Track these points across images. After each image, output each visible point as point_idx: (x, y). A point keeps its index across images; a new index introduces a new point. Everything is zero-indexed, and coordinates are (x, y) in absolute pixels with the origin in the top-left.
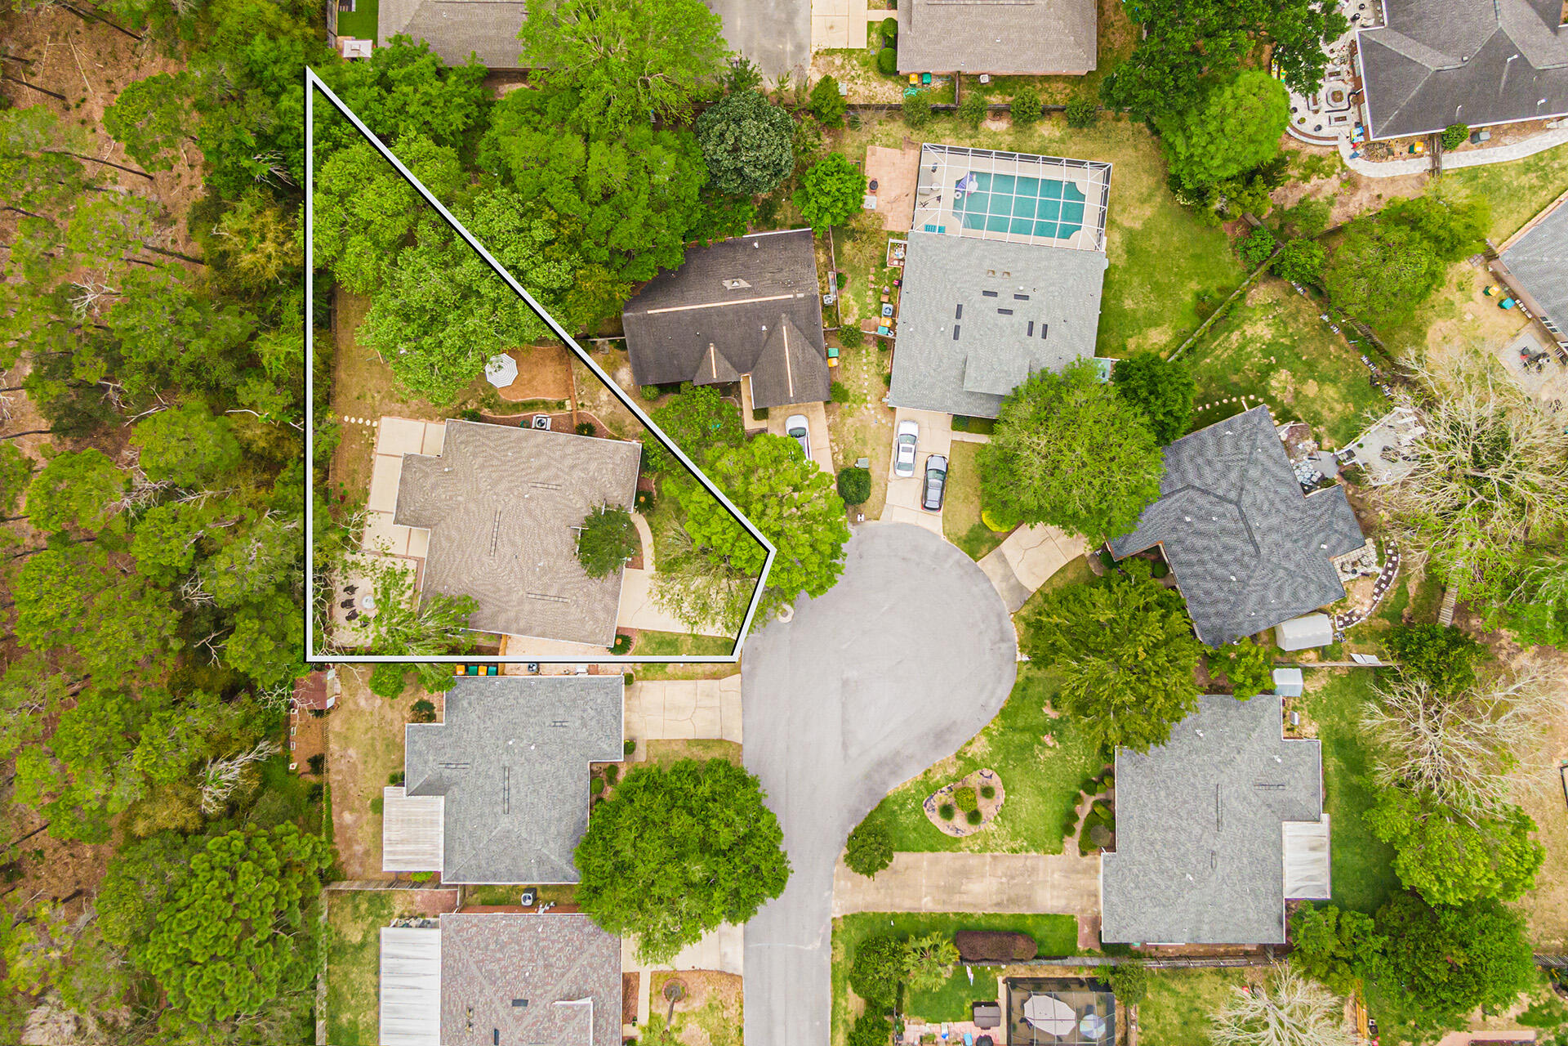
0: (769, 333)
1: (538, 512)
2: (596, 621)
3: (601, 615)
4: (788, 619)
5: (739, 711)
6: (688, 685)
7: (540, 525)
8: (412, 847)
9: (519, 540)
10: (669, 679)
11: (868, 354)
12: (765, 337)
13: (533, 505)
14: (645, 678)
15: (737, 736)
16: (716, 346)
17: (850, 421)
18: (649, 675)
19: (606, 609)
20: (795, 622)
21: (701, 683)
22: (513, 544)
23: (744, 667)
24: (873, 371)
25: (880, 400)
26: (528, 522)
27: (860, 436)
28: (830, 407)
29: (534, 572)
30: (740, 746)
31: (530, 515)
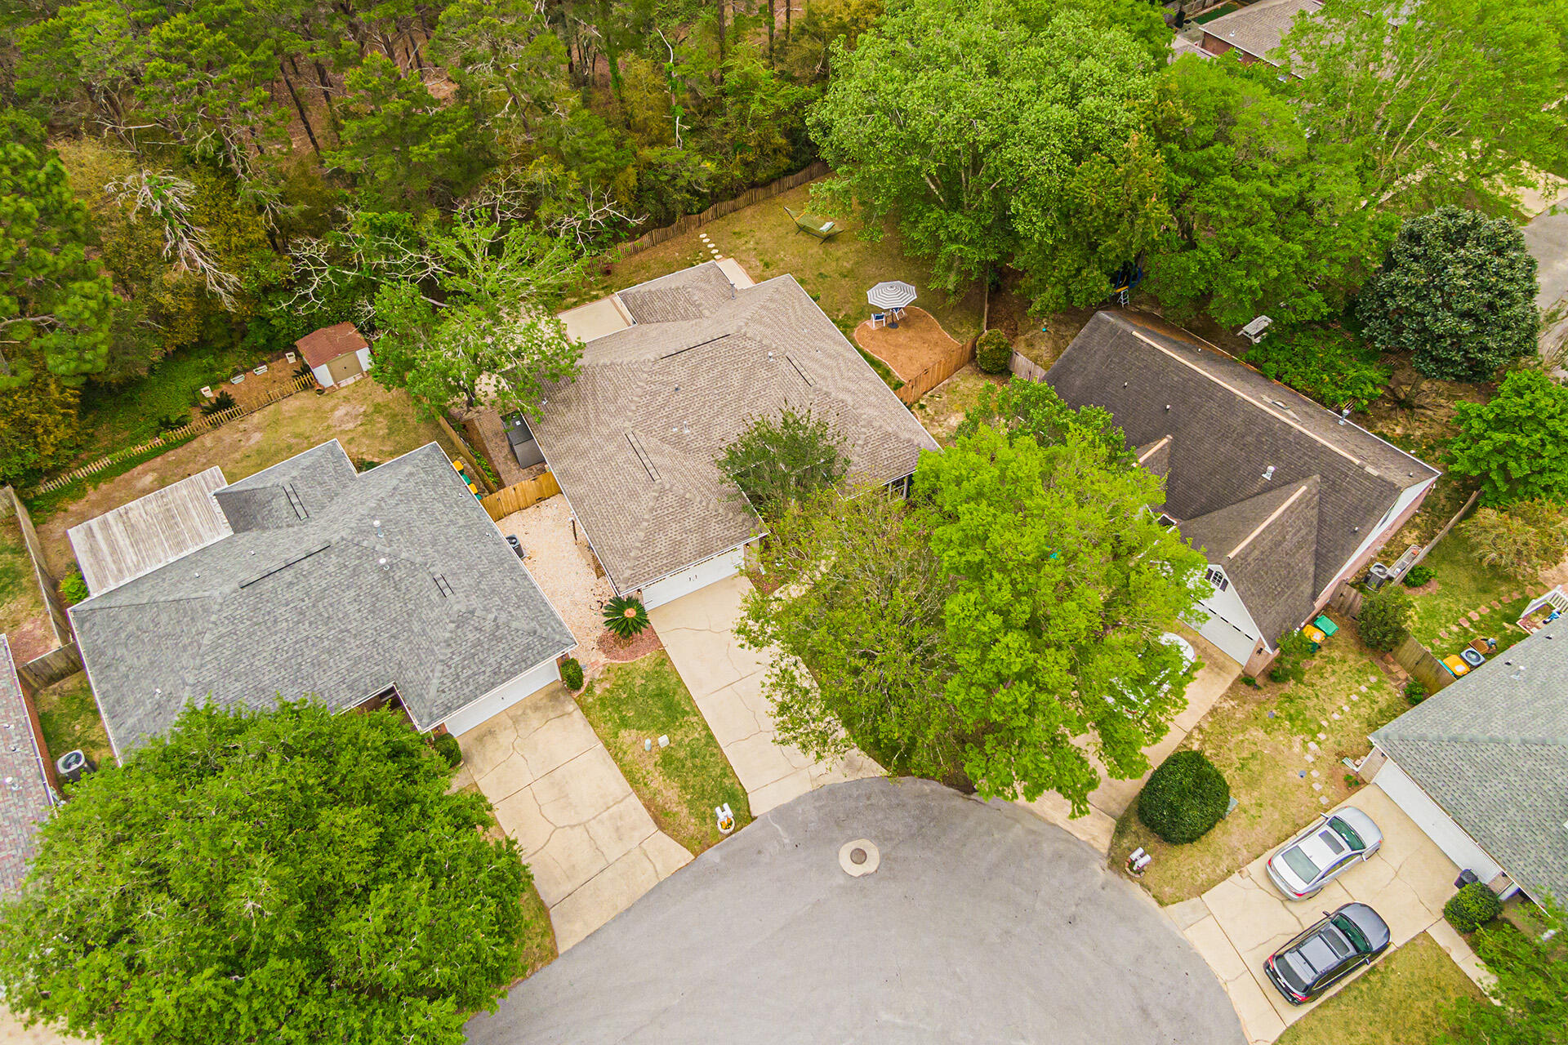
0: (1269, 488)
1: (757, 386)
2: (648, 542)
3: (662, 544)
4: (856, 870)
5: (623, 903)
6: (616, 783)
7: (739, 399)
8: (123, 541)
9: (702, 381)
10: (607, 745)
11: (1378, 686)
12: (1256, 488)
13: (763, 373)
14: (585, 709)
15: (569, 933)
16: (1173, 445)
17: (1257, 734)
18: (596, 713)
19: (676, 546)
20: (857, 886)
21: (634, 801)
22: (693, 377)
23: (712, 855)
24: (1364, 711)
25: (1341, 755)
26: (736, 379)
27: (1255, 766)
28: (1243, 689)
29: (669, 426)
30: (554, 953)
31: (747, 378)
